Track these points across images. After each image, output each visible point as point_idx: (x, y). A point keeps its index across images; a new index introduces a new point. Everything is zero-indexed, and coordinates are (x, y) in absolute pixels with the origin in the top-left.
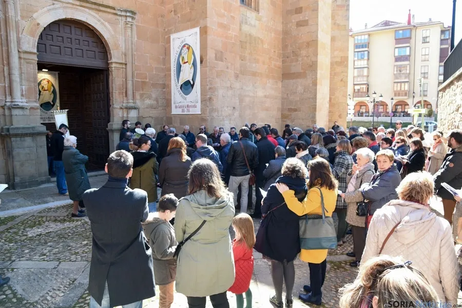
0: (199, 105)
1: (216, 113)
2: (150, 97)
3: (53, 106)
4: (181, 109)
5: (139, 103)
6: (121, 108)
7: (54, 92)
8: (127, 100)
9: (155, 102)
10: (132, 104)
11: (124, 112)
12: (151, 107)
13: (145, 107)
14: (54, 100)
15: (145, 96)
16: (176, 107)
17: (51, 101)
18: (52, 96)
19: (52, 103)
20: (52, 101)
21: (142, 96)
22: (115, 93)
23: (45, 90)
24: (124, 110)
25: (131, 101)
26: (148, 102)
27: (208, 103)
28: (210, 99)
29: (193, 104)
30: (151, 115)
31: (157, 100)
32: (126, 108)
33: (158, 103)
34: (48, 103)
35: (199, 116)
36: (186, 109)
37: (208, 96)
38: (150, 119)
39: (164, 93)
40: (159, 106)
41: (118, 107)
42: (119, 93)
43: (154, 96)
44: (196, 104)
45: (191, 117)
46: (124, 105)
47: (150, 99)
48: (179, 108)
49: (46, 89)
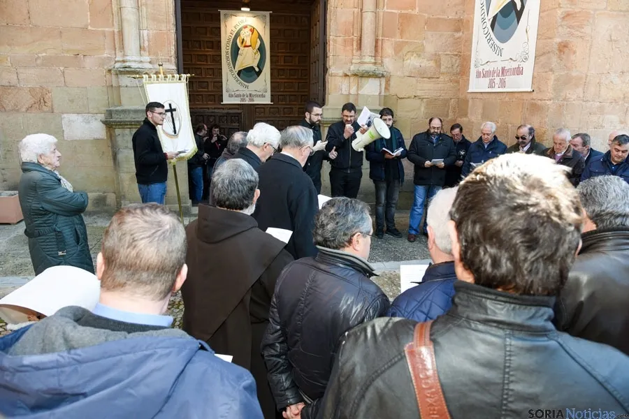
0: (528, 68)
1: (580, 91)
2: (419, 52)
3: (259, 74)
4: (487, 80)
5: (389, 65)
6: (346, 75)
7: (261, 49)
8: (361, 56)
9: (432, 63)
10: (371, 65)
11: (352, 84)
12: (421, 74)
13: (407, 74)
14: (261, 65)
15: (406, 49)
16: (478, 75)
17: (255, 65)
18: (258, 56)
19: (257, 69)
20: (258, 66)
21: (398, 48)
22: (335, 41)
23: (245, 46)
24: (352, 78)
25: (368, 59)
26: (413, 62)
27: (554, 59)
28: (563, 47)
29: (515, 65)
30: (419, 93)
31: (437, 59)
32: (355, 75)
33: (439, 66)
34: (251, 69)
35: (525, 97)
36: (497, 80)
37: (558, 40)
38: (418, 101)
39: (457, 41)
40: (443, 74)
41: (341, 72)
42: (345, 41)
43: (430, 48)
44: (523, 65)
45: (507, 99)
46: (352, 68)
47: (419, 56)
48: (484, 76)
49: (248, 44)
